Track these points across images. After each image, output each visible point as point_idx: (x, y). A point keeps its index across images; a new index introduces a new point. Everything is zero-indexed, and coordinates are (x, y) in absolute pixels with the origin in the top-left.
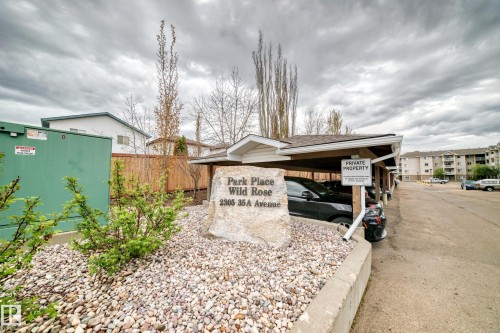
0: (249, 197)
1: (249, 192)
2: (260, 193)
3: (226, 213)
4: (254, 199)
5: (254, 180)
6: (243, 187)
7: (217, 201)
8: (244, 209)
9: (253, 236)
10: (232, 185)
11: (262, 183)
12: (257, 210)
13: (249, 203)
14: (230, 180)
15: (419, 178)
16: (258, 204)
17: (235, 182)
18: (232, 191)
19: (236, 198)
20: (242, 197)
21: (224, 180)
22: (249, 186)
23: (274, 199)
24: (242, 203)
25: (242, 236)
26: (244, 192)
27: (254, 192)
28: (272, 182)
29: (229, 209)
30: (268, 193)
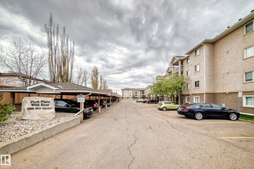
0: (40, 106)
1: (40, 105)
2: (45, 105)
3: (30, 112)
4: (42, 107)
5: (42, 101)
6: (38, 104)
7: (26, 108)
8: (38, 110)
9: (42, 118)
10: (32, 103)
11: (45, 102)
12: (43, 110)
13: (40, 108)
14: (32, 102)
15: (128, 98)
16: (43, 108)
17: (34, 102)
18: (33, 105)
19: (34, 107)
20: (37, 107)
21: (29, 102)
22: (40, 103)
23: (50, 107)
24: (37, 109)
25: (37, 118)
26: (38, 105)
27: (42, 105)
28: (49, 102)
29: (31, 111)
30: (48, 105)
